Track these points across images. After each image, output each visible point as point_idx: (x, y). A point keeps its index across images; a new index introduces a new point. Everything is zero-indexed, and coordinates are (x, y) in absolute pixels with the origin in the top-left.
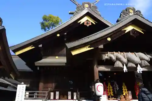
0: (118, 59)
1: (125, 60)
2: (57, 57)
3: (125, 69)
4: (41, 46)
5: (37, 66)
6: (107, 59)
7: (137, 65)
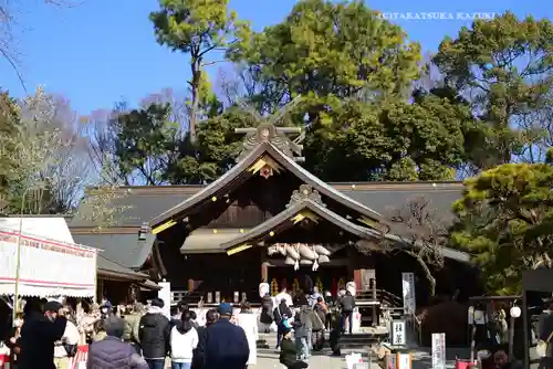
0: (288, 254)
1: (297, 256)
2: (215, 231)
3: (297, 267)
4: (186, 219)
5: (184, 255)
6: (274, 254)
7: (313, 261)
